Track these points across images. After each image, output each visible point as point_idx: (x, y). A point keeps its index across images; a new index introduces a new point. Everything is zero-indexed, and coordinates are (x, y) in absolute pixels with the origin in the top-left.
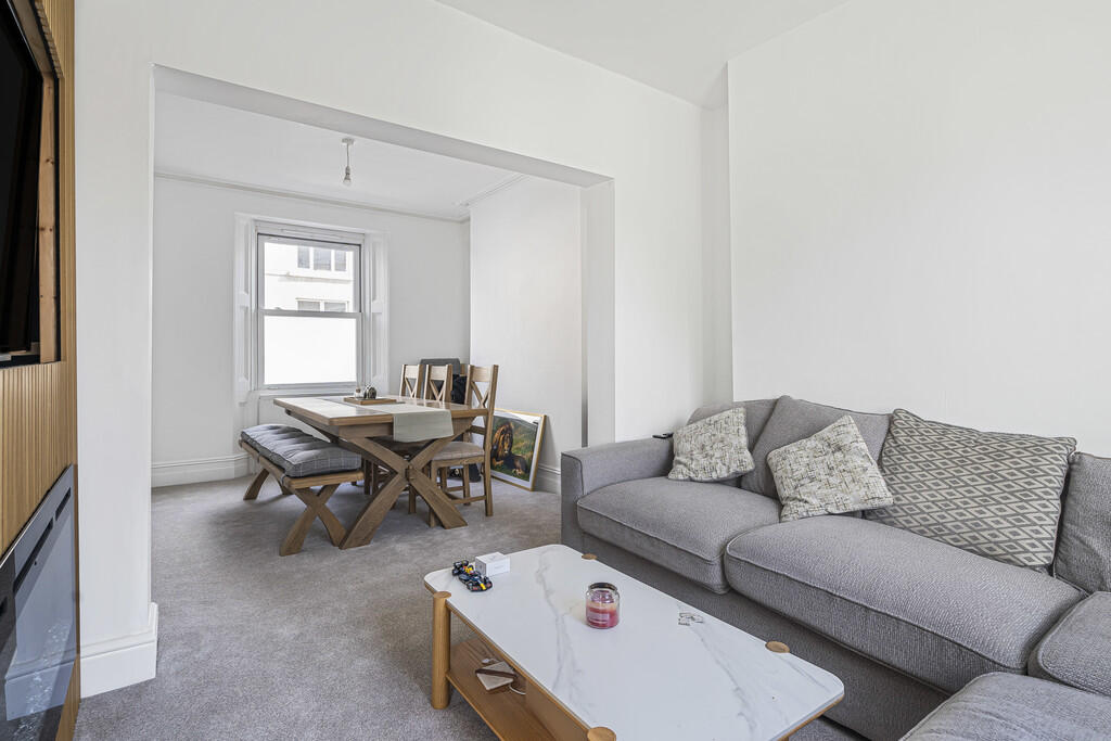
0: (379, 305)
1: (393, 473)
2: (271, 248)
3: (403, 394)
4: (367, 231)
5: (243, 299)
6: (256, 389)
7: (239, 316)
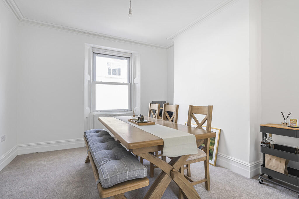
0: (137, 80)
1: (163, 173)
2: (98, 58)
3: (150, 116)
4: (133, 52)
5: (88, 77)
6: (93, 112)
7: (86, 84)
